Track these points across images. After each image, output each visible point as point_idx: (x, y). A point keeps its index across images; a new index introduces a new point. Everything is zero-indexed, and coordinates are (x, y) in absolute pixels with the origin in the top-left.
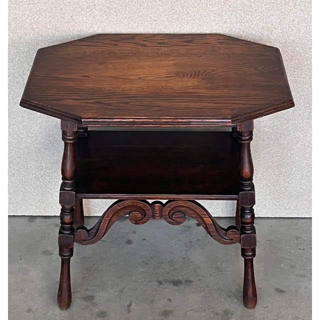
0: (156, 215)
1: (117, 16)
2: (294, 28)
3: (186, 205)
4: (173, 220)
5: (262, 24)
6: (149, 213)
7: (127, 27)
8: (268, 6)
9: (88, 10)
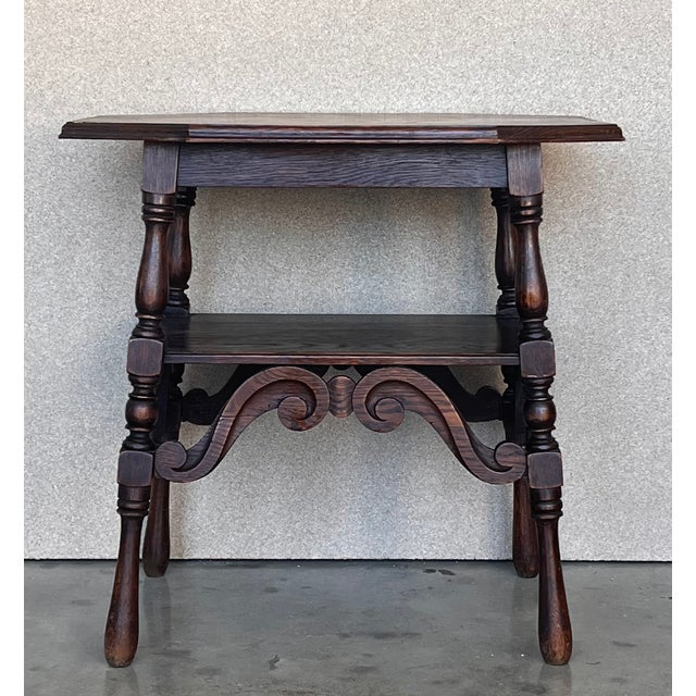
0: (339, 405)
1: (259, 78)
2: (612, 105)
3: (404, 379)
4: (377, 418)
5: (547, 97)
6: (323, 398)
7: (277, 102)
8: (558, 59)
9: (202, 65)
